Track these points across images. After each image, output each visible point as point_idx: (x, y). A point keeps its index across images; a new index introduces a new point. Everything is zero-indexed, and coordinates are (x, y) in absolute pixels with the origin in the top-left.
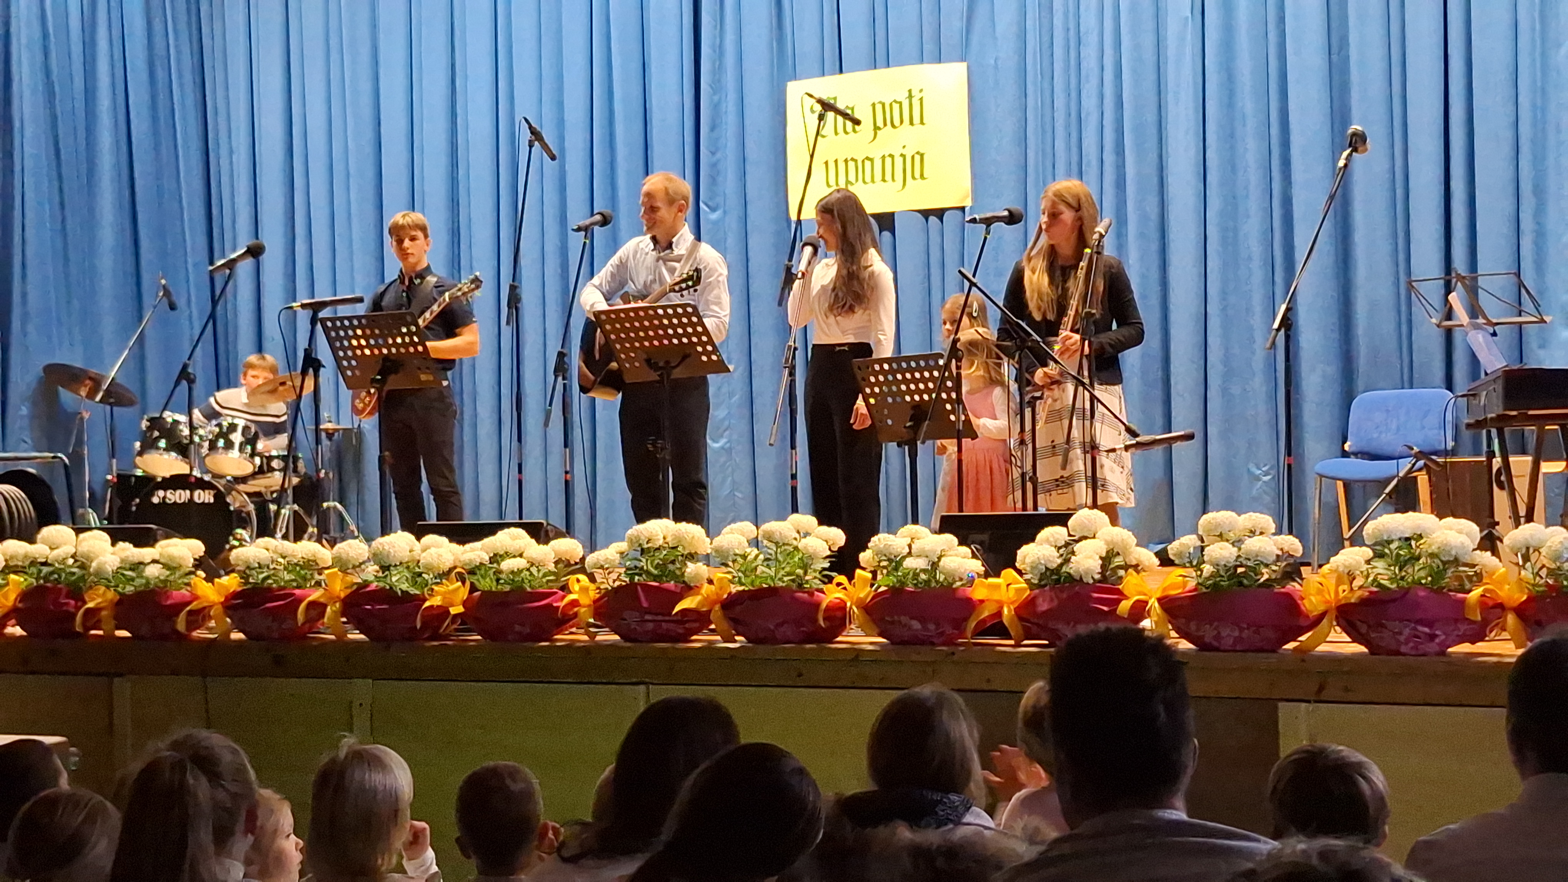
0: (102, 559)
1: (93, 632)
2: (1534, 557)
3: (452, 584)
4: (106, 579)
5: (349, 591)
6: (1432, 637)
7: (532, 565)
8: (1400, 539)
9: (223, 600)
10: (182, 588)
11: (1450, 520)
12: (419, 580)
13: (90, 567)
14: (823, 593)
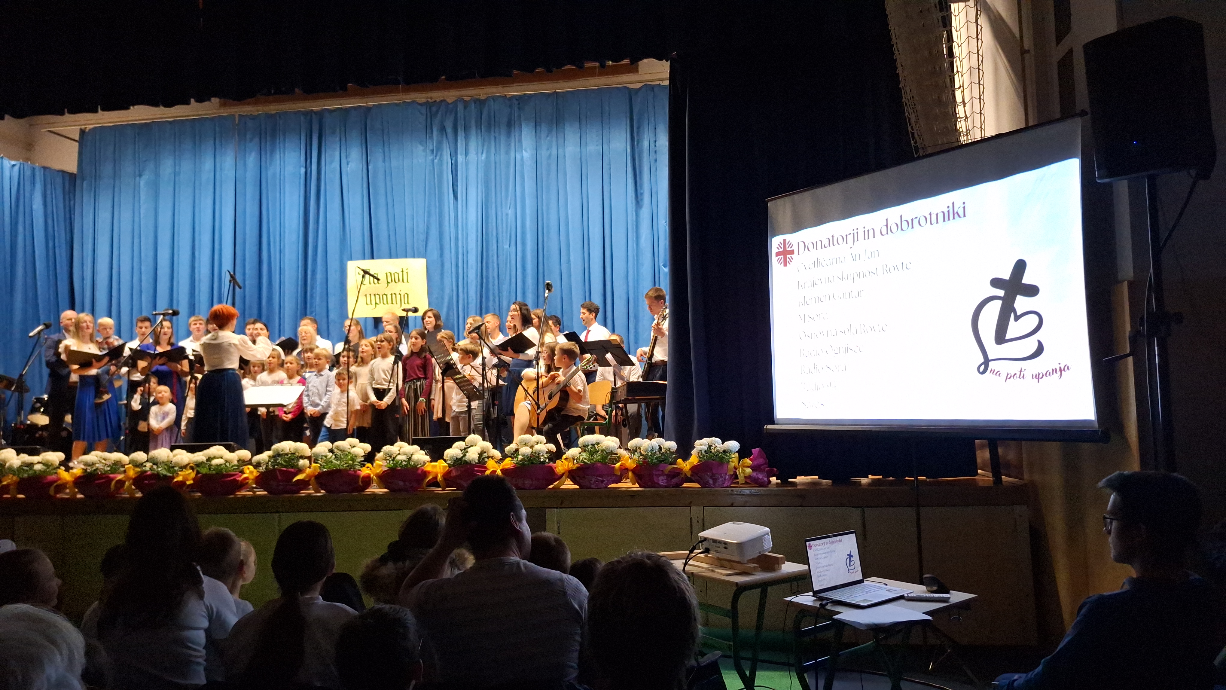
0: (11, 462)
1: (5, 496)
2: (638, 451)
3: (187, 470)
4: (14, 471)
5: (136, 475)
6: (603, 482)
7: (226, 461)
8: (592, 445)
9: (73, 480)
10: (52, 475)
11: (609, 437)
12: (171, 469)
13: (5, 465)
14: (360, 470)
